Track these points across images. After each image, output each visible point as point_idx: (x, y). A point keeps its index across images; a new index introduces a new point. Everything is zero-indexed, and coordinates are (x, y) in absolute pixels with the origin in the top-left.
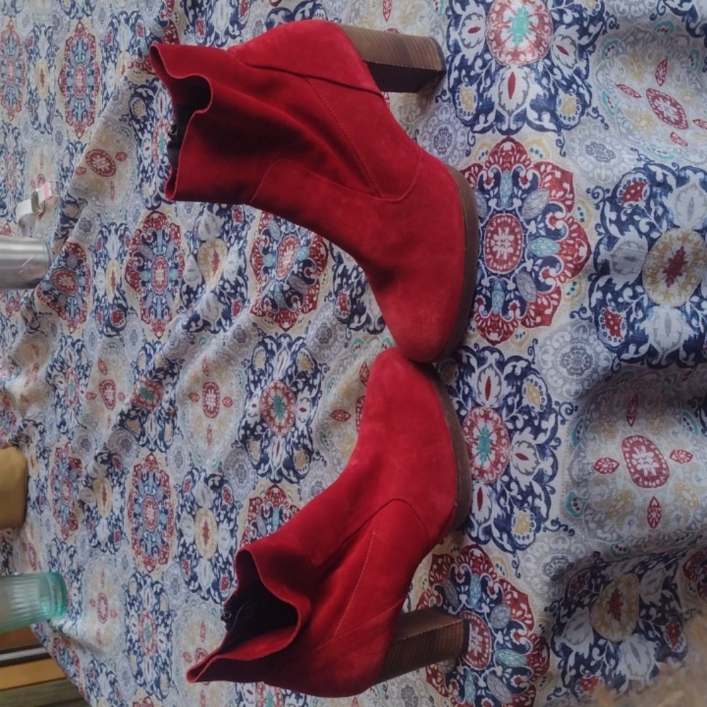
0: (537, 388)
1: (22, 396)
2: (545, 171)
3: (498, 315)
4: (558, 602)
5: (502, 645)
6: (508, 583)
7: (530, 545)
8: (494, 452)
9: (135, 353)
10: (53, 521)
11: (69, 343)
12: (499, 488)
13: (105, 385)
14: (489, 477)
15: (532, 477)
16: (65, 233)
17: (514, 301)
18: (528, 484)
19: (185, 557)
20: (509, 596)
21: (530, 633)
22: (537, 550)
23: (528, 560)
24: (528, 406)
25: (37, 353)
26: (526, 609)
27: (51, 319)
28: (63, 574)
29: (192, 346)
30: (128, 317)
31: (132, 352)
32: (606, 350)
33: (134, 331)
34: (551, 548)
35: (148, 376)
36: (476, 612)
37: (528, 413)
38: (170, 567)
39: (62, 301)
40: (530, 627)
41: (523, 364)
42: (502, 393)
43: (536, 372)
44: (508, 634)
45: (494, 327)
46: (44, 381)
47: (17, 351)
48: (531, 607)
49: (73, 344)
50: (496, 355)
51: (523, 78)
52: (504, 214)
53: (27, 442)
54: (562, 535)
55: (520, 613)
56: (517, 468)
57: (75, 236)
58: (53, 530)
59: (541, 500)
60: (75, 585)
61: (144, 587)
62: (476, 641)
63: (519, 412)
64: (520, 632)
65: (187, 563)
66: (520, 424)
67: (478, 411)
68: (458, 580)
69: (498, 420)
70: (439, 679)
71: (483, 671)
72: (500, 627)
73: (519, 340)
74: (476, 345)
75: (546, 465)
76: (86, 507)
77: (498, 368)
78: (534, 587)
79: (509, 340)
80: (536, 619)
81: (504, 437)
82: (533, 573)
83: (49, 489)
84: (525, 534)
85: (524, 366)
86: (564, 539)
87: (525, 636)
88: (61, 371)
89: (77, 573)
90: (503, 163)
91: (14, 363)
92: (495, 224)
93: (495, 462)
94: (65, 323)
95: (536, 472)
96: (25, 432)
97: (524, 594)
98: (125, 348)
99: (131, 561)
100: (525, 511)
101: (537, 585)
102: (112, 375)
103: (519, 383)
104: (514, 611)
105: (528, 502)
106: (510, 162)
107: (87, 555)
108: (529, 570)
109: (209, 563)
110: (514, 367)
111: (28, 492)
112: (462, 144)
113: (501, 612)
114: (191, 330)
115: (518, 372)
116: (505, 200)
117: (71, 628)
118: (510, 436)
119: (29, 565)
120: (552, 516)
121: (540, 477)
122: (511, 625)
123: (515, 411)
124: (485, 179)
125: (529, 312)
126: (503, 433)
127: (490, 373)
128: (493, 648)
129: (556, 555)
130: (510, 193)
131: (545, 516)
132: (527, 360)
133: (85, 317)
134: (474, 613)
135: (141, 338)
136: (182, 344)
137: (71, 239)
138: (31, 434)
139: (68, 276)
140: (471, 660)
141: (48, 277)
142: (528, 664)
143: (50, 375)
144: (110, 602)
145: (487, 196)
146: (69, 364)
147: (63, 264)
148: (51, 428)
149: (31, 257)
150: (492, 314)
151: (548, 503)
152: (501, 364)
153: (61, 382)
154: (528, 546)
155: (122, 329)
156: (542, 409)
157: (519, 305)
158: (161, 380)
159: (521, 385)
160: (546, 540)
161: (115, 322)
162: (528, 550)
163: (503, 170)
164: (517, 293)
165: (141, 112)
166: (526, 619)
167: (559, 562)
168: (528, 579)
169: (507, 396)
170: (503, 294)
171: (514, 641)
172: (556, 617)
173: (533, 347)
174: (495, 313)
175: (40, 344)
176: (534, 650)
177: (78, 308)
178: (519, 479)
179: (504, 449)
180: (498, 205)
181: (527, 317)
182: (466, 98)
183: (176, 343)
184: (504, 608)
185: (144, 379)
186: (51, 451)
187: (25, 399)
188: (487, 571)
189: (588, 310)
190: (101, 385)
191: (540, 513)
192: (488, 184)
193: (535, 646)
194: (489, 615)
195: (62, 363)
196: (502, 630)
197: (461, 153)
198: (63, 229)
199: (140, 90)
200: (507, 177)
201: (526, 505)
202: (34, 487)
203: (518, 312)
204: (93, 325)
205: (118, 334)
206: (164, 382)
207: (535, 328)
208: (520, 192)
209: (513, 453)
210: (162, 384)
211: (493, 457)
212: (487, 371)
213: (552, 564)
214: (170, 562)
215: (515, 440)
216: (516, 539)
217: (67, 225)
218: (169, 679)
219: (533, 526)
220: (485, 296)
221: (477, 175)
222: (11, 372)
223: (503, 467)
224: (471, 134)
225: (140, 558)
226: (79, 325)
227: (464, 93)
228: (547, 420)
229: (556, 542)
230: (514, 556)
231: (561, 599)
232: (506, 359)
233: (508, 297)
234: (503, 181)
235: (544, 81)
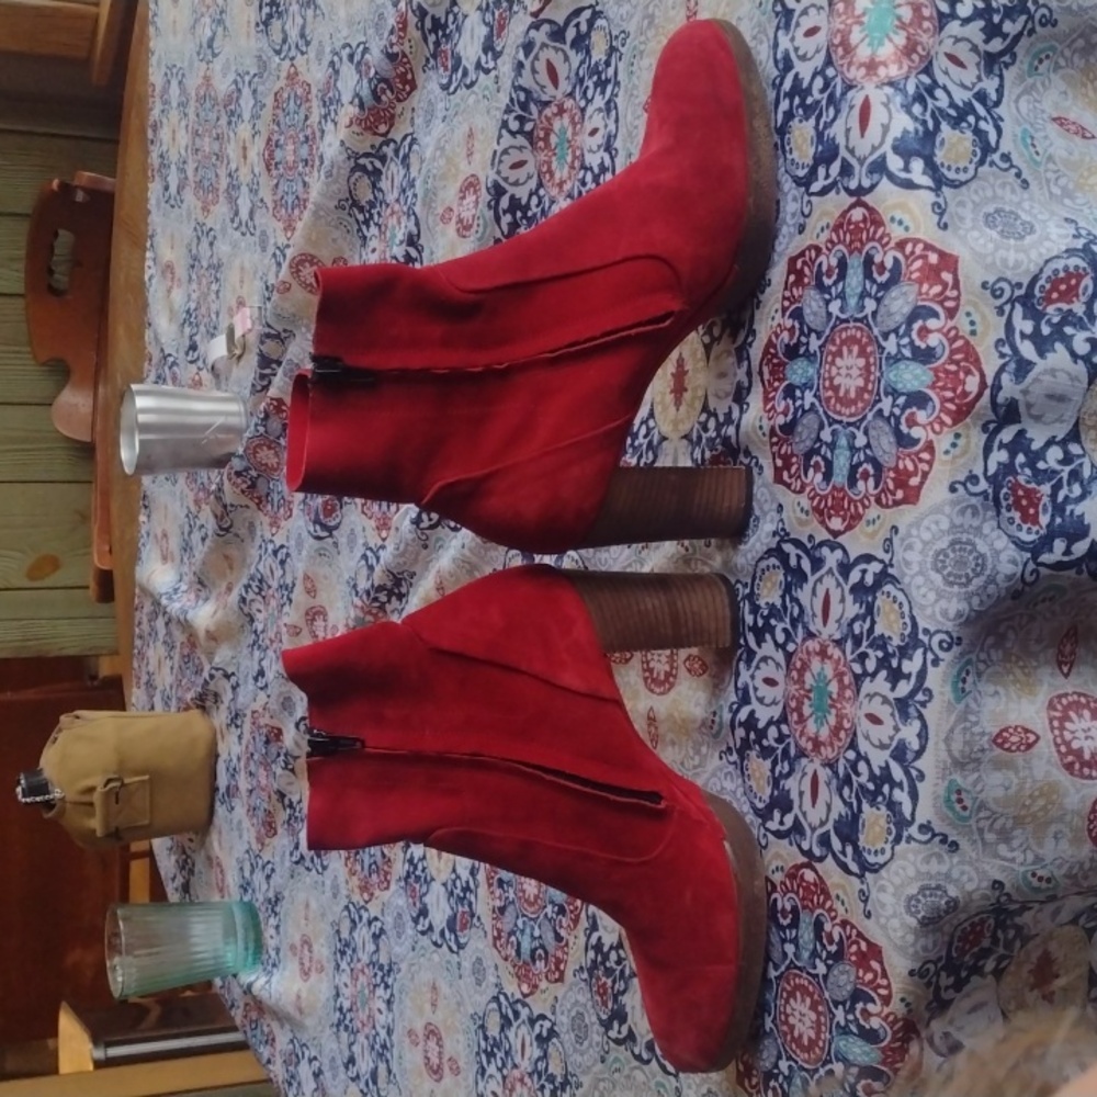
0: (896, 606)
1: (208, 632)
2: (913, 253)
3: (842, 489)
4: (935, 963)
5: (843, 1028)
6: (853, 927)
7: (886, 863)
8: (834, 711)
9: (352, 564)
10: (246, 823)
11: (270, 551)
12: (841, 771)
13: (315, 614)
14: (827, 752)
15: (888, 752)
16: (265, 383)
17: (865, 465)
18: (883, 765)
19: (412, 880)
20: (854, 948)
21: (886, 1010)
22: (897, 874)
23: (882, 889)
24: (883, 635)
25: (231, 568)
26: (879, 970)
27: (248, 514)
28: (257, 905)
29: (424, 552)
30: (344, 508)
31: (348, 563)
32: (1013, 546)
33: (352, 530)
34: (918, 872)
35: (365, 597)
36: (808, 973)
37: (883, 647)
38: (392, 895)
39: (262, 486)
40: (886, 1000)
41: (875, 567)
42: (846, 615)
43: (894, 580)
44: (852, 1010)
45: (837, 508)
46: (236, 608)
47: (204, 563)
48: (887, 967)
49: (275, 553)
50: (839, 554)
51: (883, 103)
52: (852, 324)
53: (216, 702)
54: (937, 850)
55: (869, 976)
56: (867, 737)
57: (279, 388)
58: (245, 837)
59: (902, 789)
60: (273, 921)
61: (359, 926)
62: (806, 1019)
63: (870, 646)
64: (870, 1007)
65: (414, 890)
66: (871, 665)
67: (812, 645)
68: (781, 920)
69: (839, 659)
70: (754, 1081)
71: (816, 1070)
72: (840, 999)
73: (871, 529)
74: (811, 538)
75: (910, 733)
76: (286, 802)
77: (841, 574)
78: (892, 934)
79: (857, 529)
80: (895, 987)
81: (849, 687)
82: (890, 911)
83: (243, 773)
84: (879, 847)
85: (877, 571)
86: (939, 857)
87: (878, 1015)
88: (259, 593)
89: (275, 902)
90: (852, 242)
91: (200, 582)
92: (838, 341)
93: (836, 727)
94: (267, 520)
95: (894, 744)
96: (212, 686)
97: (876, 945)
98: (340, 557)
99: (343, 885)
100: (878, 809)
101: (895, 930)
102: (322, 599)
103: (870, 599)
104: (861, 973)
105: (882, 794)
106: (861, 240)
107: (287, 875)
108: (883, 906)
109: (443, 889)
110: (864, 572)
111: (215, 778)
112: (794, 215)
113: (842, 973)
114: (422, 525)
115: (869, 580)
116: (852, 302)
117: (263, 988)
118: (857, 684)
119: (216, 891)
120: (921, 819)
121: (900, 753)
122: (858, 996)
123: (865, 643)
124: (824, 268)
125: (886, 483)
126: (847, 680)
127: (829, 582)
128: (831, 1032)
129: (926, 882)
130: (859, 290)
131: (908, 816)
132: (882, 561)
133: (291, 510)
134: (804, 975)
135: (361, 541)
136: (410, 548)
137: (273, 392)
138: (220, 691)
139: (270, 448)
140: (798, 1052)
141: (241, 451)
142: (884, 1063)
143: (243, 600)
144: (316, 948)
145: (827, 296)
146: (270, 582)
147: (262, 429)
148: (246, 682)
149: (220, 420)
150: (834, 488)
151: (914, 796)
152: (845, 569)
153: (259, 611)
154: (882, 866)
155: (336, 527)
156: (903, 640)
157: (872, 471)
158: (384, 604)
159: (874, 602)
160: (911, 857)
161: (326, 516)
162: (883, 872)
163: (851, 253)
164: (868, 452)
165: (365, 195)
166: (879, 986)
167: (931, 895)
168: (883, 921)
169: (853, 621)
170: (848, 453)
171: (862, 1022)
172: (932, 989)
173: (890, 540)
174: (839, 486)
175: (233, 552)
176: (894, 1040)
177: (283, 498)
178: (870, 757)
179: (848, 706)
180: (842, 310)
181: (883, 491)
182: (800, 141)
183: (402, 547)
184: (848, 968)
185: (359, 603)
186: (245, 715)
187: (212, 636)
188: (822, 906)
189: (983, 482)
190: (307, 614)
191: (901, 814)
192: (829, 276)
193: (894, 1033)
194: (825, 977)
195: (261, 581)
196: (843, 1003)
197: (792, 230)
198: (262, 377)
199: (362, 161)
200: (856, 264)
201: (880, 799)
202: (224, 772)
203: (871, 482)
204: (301, 523)
205: (331, 536)
206: (389, 608)
207: (895, 509)
208: (875, 287)
209: (861, 714)
210: (385, 612)
211: (832, 720)
212: (825, 580)
213: (920, 897)
214: (393, 887)
215: (864, 691)
216: (865, 854)
217: (267, 371)
218: (390, 1071)
219: (890, 834)
220: (824, 458)
221: (813, 263)
222: (197, 597)
223: (847, 735)
224: (806, 198)
225: (355, 881)
226: (283, 523)
227: (797, 133)
228: (911, 659)
229: (927, 860)
230: (862, 883)
231: (940, 959)
232: (852, 560)
233: (855, 459)
234: (850, 271)
235: (917, 109)
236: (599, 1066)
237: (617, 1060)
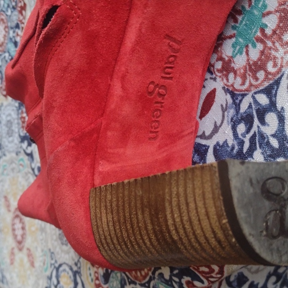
8: (260, 46)
12: (244, 107)
14: (236, 82)
93: (255, 63)
211: (254, 54)
223: (266, 78)
236: (14, 155)
237: (22, 160)
